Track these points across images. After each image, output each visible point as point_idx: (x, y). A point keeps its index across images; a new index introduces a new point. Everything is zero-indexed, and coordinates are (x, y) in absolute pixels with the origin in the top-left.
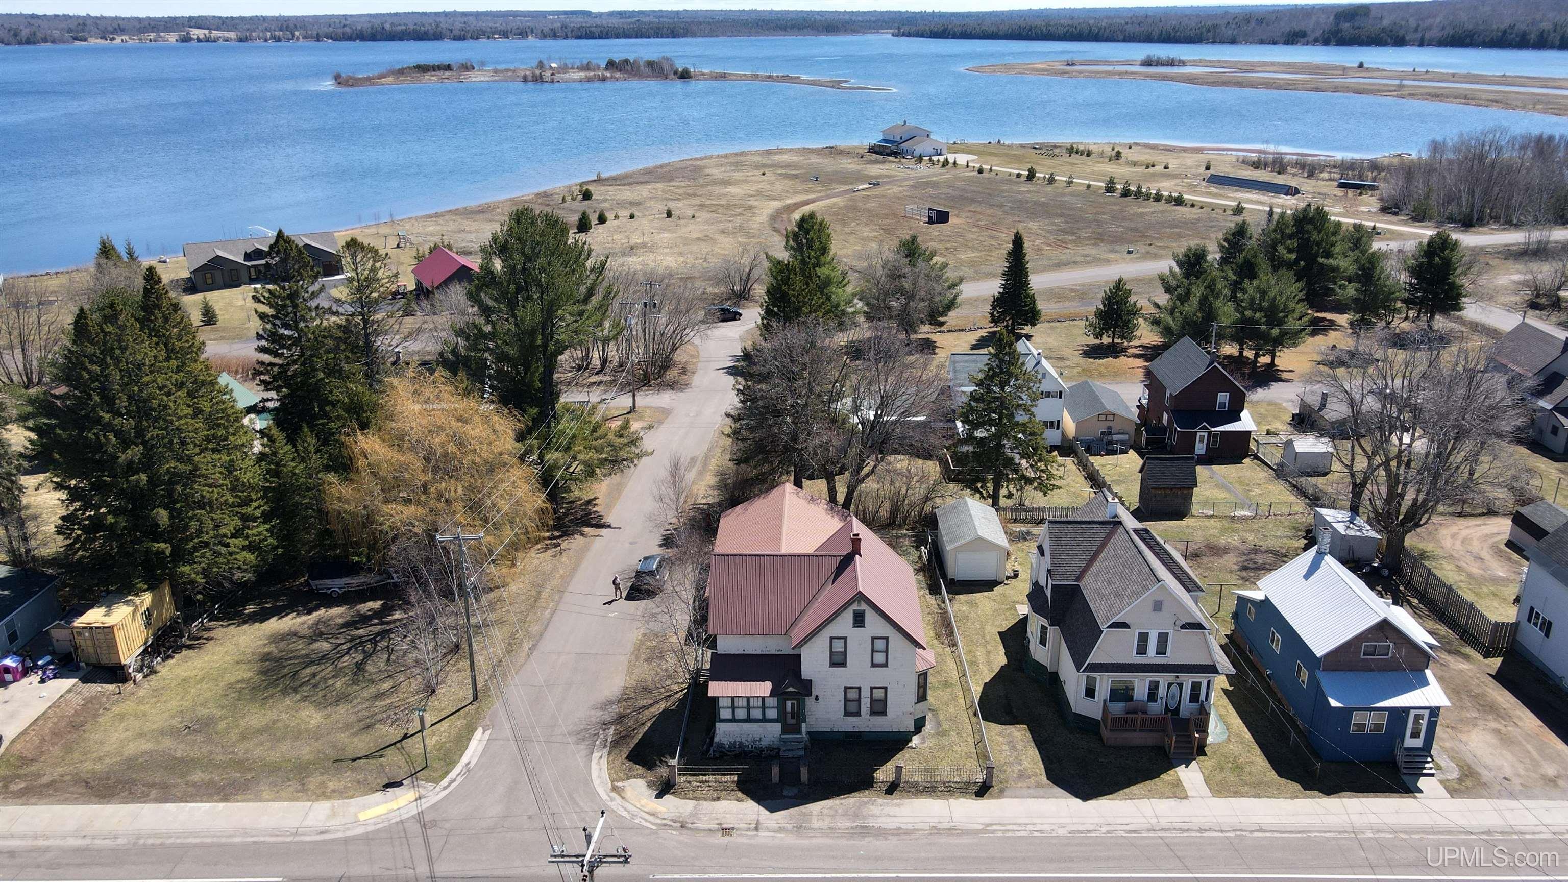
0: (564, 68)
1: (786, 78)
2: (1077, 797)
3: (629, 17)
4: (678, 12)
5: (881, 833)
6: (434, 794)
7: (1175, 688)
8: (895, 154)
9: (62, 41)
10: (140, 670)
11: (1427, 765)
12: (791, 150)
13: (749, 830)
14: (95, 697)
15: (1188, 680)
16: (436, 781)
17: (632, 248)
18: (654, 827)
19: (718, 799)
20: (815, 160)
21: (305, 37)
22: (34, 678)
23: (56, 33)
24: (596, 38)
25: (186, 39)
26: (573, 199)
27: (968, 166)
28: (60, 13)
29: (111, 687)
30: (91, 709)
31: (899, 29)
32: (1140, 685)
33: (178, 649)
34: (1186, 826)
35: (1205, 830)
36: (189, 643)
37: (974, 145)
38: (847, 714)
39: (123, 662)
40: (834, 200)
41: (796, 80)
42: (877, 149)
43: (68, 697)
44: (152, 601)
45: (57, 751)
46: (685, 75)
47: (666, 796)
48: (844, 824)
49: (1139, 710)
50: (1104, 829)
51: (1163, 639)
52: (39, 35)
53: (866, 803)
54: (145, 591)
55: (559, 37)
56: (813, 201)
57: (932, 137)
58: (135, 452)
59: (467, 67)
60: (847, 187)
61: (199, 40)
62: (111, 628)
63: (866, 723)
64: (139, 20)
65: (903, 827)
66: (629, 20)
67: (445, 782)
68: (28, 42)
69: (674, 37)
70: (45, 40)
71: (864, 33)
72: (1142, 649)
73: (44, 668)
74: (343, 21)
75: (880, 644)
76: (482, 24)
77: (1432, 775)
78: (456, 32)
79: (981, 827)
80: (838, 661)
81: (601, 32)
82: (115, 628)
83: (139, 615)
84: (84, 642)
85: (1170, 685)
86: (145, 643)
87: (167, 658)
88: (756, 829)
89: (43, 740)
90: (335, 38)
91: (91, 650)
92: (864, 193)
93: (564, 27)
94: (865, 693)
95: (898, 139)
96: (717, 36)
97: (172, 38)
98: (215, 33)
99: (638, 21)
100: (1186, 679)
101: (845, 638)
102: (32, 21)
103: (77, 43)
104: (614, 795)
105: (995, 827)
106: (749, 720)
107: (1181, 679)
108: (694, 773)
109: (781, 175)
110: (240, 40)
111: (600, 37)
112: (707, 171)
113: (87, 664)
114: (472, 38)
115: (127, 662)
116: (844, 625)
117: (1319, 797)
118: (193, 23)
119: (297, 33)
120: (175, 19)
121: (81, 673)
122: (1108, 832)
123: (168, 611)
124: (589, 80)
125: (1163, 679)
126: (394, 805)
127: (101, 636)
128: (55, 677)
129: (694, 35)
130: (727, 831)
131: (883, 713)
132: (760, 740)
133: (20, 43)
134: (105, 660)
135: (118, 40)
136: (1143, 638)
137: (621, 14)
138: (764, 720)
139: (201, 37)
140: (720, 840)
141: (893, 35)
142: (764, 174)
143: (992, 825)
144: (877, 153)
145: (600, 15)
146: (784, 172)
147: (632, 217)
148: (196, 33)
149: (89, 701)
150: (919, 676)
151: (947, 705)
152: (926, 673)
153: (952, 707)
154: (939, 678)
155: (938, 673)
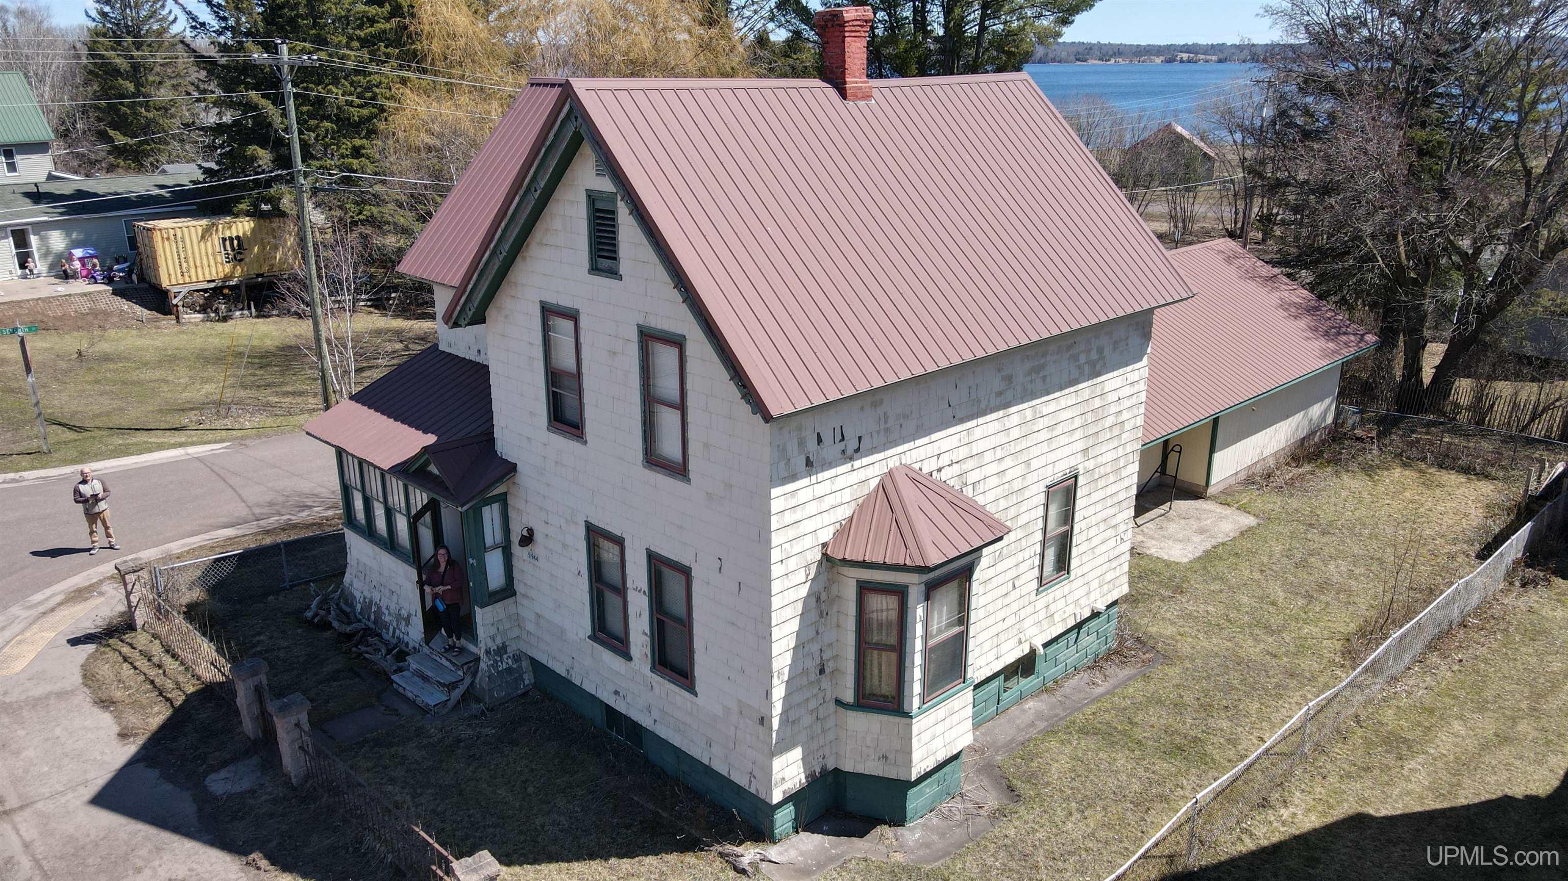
10: (200, 309)
29: (142, 312)
30: (98, 322)
38: (599, 630)
43: (74, 298)
44: (251, 231)
47: (91, 647)
54: (243, 214)
61: (1182, 61)
62: (153, 230)
63: (644, 692)
70: (1053, 60)
80: (565, 407)
82: (157, 234)
86: (224, 279)
94: (638, 572)
97: (1158, 60)
98: (1201, 56)
101: (575, 316)
103: (1078, 63)
110: (1219, 61)
115: (175, 289)
118: (1184, 50)
120: (1170, 46)
131: (687, 675)
135: (1112, 62)
139: (1185, 59)
148: (1185, 56)
149: (95, 313)
150: (864, 588)
151: (1085, 805)
152: (901, 592)
153: (1095, 817)
154: (1188, 724)
155: (1206, 708)
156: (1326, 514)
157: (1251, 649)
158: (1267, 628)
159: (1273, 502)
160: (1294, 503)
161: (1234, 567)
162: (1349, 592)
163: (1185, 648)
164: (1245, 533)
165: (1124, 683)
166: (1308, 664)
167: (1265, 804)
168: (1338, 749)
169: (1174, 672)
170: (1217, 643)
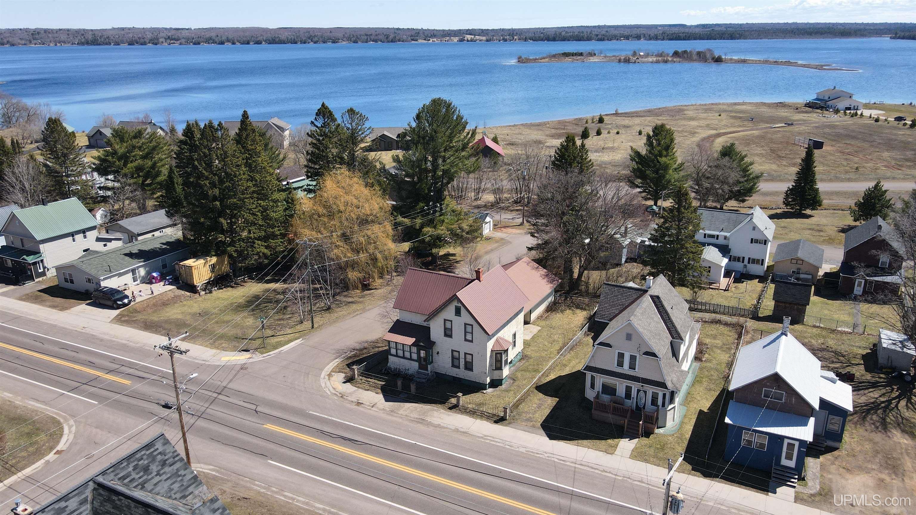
0: (647, 55)
1: (788, 63)
2: (548, 437)
3: (709, 28)
4: (741, 25)
5: (429, 424)
6: (258, 357)
7: (642, 394)
8: (821, 108)
9: (406, 41)
10: (205, 290)
11: (792, 480)
12: (750, 103)
13: (369, 406)
14: (179, 296)
15: (650, 390)
16: (262, 353)
17: (603, 149)
18: (329, 394)
19: (368, 390)
20: (764, 109)
21: (519, 39)
22: (162, 283)
23: (405, 37)
24: (681, 40)
25: (462, 40)
26: (593, 122)
27: (870, 117)
28: (410, 28)
29: (188, 294)
30: (175, 300)
31: (896, 34)
32: (621, 386)
33: (226, 287)
34: (596, 466)
35: (606, 472)
36: (234, 285)
37: (890, 105)
38: (453, 366)
39: (195, 284)
40: (754, 132)
41: (795, 64)
42: (811, 105)
43: (168, 293)
44: (217, 261)
45: (150, 311)
46: (718, 60)
47: (349, 383)
48: (415, 415)
49: (618, 402)
50: (546, 455)
51: (633, 358)
52: (397, 38)
53: (434, 410)
54: (214, 256)
55: (659, 39)
56: (739, 132)
57: (854, 98)
58: (217, 191)
59: (591, 54)
60: (769, 125)
61: (468, 41)
62: (191, 267)
63: (461, 373)
64: (444, 31)
65: (442, 425)
66: (707, 29)
67: (265, 355)
68: (392, 41)
69: (732, 39)
70: (399, 41)
71: (870, 37)
72: (620, 364)
73: (168, 280)
74: (542, 31)
75: (469, 329)
76: (616, 32)
77: (794, 487)
78: (600, 37)
79: (481, 436)
80: (448, 333)
81: (685, 36)
82: (193, 268)
83: (207, 266)
84: (182, 271)
85: (639, 391)
86: (210, 279)
87: (220, 288)
88: (373, 407)
89: (148, 306)
90: (534, 39)
91: (185, 276)
92: (778, 129)
93: (664, 33)
94: (462, 356)
95: (826, 98)
96: (761, 39)
97: (456, 39)
98: (477, 37)
99: (713, 30)
100: (648, 389)
101: (451, 321)
102: (396, 31)
103: (413, 42)
104: (327, 377)
105: (488, 438)
106: (404, 357)
107: (645, 388)
108: (368, 376)
109: (731, 116)
110: (487, 41)
111: (684, 39)
112: (685, 112)
113: (183, 282)
114: (608, 40)
115: (198, 285)
116: (449, 313)
117: (698, 477)
118: (468, 33)
119: (515, 37)
120: (460, 30)
121: (179, 285)
122: (548, 457)
123: (226, 268)
124: (657, 62)
125: (635, 386)
126: (238, 358)
127: (188, 270)
128: (169, 284)
129: (745, 38)
130: (359, 404)
131: (471, 369)
132: (408, 370)
133: (388, 42)
134: (189, 282)
135: (431, 41)
136: (621, 356)
137: (704, 26)
138: (411, 359)
139: (469, 39)
140: (354, 407)
141: (891, 38)
142: (720, 115)
143: (488, 436)
144: (810, 107)
145: (691, 27)
146: (735, 115)
147: (618, 133)
148: (469, 37)
149: (176, 297)
150: (496, 354)
151: (525, 380)
152: (501, 354)
153: (526, 381)
154: (536, 367)
155: (538, 365)
156: (554, 324)
157: (543, 355)
158: (545, 350)
159: (543, 323)
160: (547, 322)
161: (538, 339)
162: (558, 341)
163: (533, 356)
164: (539, 331)
165: (525, 363)
166: (552, 356)
167: (548, 376)
168: (557, 368)
169: (532, 360)
170: (538, 354)
